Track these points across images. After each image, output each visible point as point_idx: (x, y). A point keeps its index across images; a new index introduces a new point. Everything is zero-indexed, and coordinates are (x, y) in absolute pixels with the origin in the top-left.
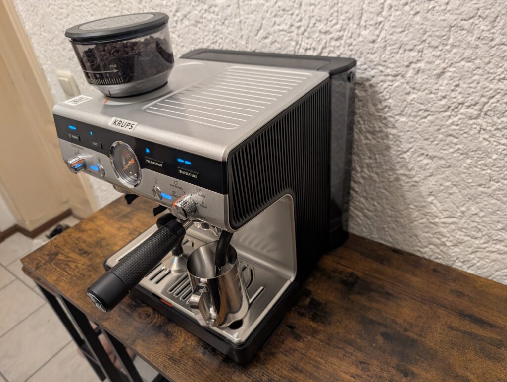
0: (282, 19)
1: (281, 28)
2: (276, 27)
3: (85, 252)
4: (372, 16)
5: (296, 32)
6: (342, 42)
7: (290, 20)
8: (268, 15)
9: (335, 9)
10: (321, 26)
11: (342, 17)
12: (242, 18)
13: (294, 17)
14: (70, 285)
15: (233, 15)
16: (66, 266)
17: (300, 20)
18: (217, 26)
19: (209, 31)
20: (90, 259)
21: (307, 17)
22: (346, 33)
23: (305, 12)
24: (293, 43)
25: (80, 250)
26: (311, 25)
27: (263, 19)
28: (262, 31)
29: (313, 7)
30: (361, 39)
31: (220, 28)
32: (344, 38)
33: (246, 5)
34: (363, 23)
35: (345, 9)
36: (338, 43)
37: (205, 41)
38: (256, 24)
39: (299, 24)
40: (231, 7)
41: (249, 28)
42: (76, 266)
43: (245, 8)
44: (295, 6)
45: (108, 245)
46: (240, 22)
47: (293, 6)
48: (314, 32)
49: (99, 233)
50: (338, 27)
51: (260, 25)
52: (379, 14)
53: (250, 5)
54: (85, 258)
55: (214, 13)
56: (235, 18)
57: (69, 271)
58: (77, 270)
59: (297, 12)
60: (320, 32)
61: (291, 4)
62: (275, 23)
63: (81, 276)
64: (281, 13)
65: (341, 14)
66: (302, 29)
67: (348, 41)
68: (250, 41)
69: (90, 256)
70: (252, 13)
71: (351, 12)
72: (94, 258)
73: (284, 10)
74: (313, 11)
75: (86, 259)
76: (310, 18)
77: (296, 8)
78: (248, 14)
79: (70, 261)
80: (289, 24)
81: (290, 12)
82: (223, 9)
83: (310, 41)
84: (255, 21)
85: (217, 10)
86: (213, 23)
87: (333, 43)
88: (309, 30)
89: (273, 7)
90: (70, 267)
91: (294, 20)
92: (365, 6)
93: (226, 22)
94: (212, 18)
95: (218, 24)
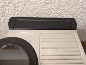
0: (46, 6)
1: (46, 8)
2: (44, 8)
4: (79, 6)
5: (51, 10)
6: (67, 12)
7: (50, 6)
8: (40, 5)
9: (68, 4)
10: (61, 8)
11: (70, 6)
12: (27, 5)
13: (51, 5)
15: (24, 5)
17: (54, 7)
18: (15, 8)
19: (11, 10)
21: (57, 6)
22: (69, 10)
23: (56, 4)
24: (50, 12)
26: (58, 8)
27: (38, 6)
28: (37, 9)
29: (60, 3)
30: (73, 11)
31: (17, 9)
32: (68, 11)
33: (30, 1)
34: (76, 7)
35: (72, 4)
36: (66, 12)
37: (10, 13)
38: (35, 7)
39: (53, 8)
40: (22, 2)
41: (32, 9)
43: (30, 2)
44: (53, 2)
46: (27, 7)
47: (52, 3)
48: (58, 10)
50: (67, 8)
51: (36, 8)
52: (82, 5)
53: (32, 1)
55: (13, 4)
56: (25, 5)
59: (53, 4)
60: (61, 10)
61: (51, 2)
62: (43, 7)
64: (46, 4)
65: (70, 5)
66: (54, 9)
67: (69, 12)
68: (32, 12)
70: (33, 4)
71: (73, 5)
73: (48, 4)
74: (60, 4)
76: (58, 6)
77: (53, 3)
78: (31, 4)
80: (49, 7)
81: (51, 4)
82: (18, 3)
83: (56, 12)
84: (34, 7)
85: (14, 3)
86: (13, 7)
87: (64, 12)
88: (57, 9)
89: (43, 2)
91: (51, 6)
92: (78, 3)
93: (20, 7)
94: (12, 5)
95: (16, 7)
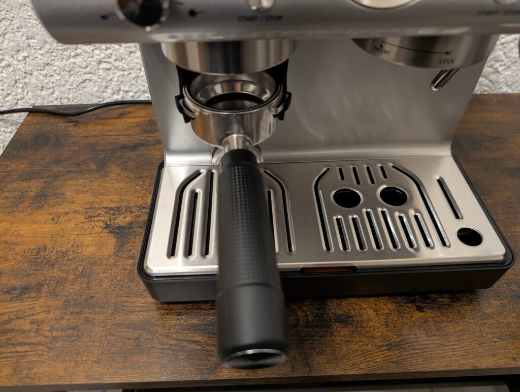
3: (25, 289)
14: (63, 362)
16: (9, 335)
20: (54, 294)
25: (8, 292)
42: (33, 322)
45: (65, 254)
49: (16, 244)
54: (37, 298)
57: (27, 341)
58: (46, 328)
63: (70, 332)
69: (45, 289)
72: (60, 288)
75: (42, 300)
79: (9, 321)
90: (23, 332)
